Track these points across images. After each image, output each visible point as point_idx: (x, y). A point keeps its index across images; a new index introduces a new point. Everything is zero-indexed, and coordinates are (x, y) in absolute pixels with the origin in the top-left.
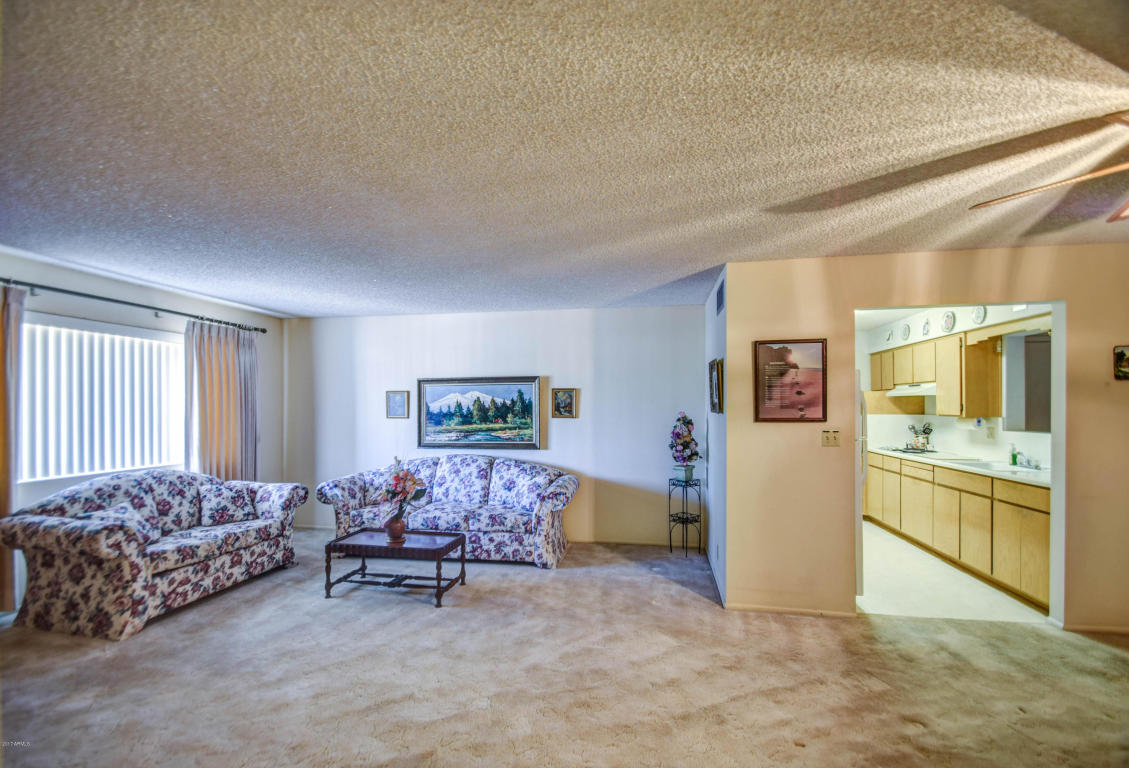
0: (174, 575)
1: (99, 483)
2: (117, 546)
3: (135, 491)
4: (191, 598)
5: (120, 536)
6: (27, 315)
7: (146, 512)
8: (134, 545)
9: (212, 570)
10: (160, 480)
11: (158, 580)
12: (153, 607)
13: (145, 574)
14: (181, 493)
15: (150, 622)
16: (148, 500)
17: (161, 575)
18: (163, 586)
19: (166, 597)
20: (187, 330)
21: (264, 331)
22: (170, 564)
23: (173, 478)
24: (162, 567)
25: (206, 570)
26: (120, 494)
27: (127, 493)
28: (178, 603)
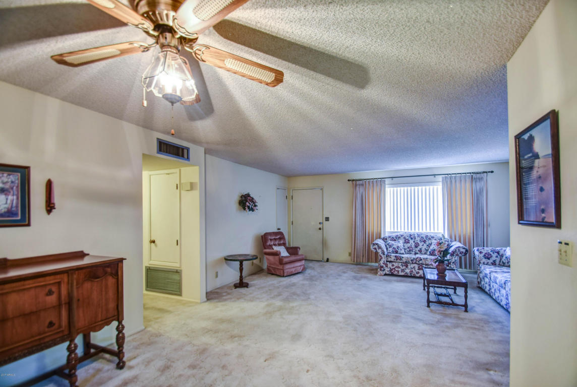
0: (394, 263)
1: (398, 234)
2: (375, 249)
3: (407, 238)
4: (401, 274)
5: (376, 246)
7: (409, 245)
8: (380, 250)
9: (409, 267)
10: (419, 236)
11: (388, 263)
12: (387, 271)
13: (384, 259)
14: (425, 242)
15: (386, 275)
16: (411, 241)
17: (390, 262)
18: (390, 265)
19: (391, 270)
21: (492, 172)
22: (392, 260)
23: (424, 236)
24: (389, 259)
25: (407, 266)
26: (402, 238)
27: (405, 238)
28: (396, 273)
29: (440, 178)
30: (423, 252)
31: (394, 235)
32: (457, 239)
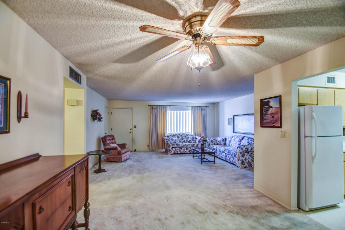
0: (176, 148)
1: (174, 134)
2: (167, 142)
3: (178, 135)
4: (179, 153)
5: (168, 140)
6: (168, 110)
7: (179, 139)
8: (170, 142)
9: (182, 149)
10: (183, 134)
11: (173, 148)
12: (173, 152)
13: (171, 147)
14: (186, 137)
15: (172, 154)
16: (180, 137)
17: (174, 147)
18: (174, 149)
19: (175, 151)
20: (191, 109)
21: (208, 107)
22: (175, 146)
23: (185, 134)
24: (174, 146)
25: (181, 149)
26: (176, 136)
27: (177, 136)
28: (176, 153)
29: (190, 108)
30: (185, 142)
31: (172, 134)
32: (198, 135)
